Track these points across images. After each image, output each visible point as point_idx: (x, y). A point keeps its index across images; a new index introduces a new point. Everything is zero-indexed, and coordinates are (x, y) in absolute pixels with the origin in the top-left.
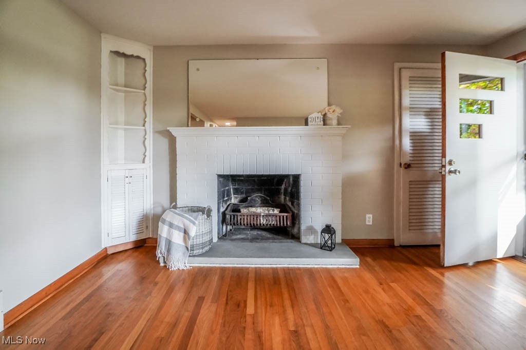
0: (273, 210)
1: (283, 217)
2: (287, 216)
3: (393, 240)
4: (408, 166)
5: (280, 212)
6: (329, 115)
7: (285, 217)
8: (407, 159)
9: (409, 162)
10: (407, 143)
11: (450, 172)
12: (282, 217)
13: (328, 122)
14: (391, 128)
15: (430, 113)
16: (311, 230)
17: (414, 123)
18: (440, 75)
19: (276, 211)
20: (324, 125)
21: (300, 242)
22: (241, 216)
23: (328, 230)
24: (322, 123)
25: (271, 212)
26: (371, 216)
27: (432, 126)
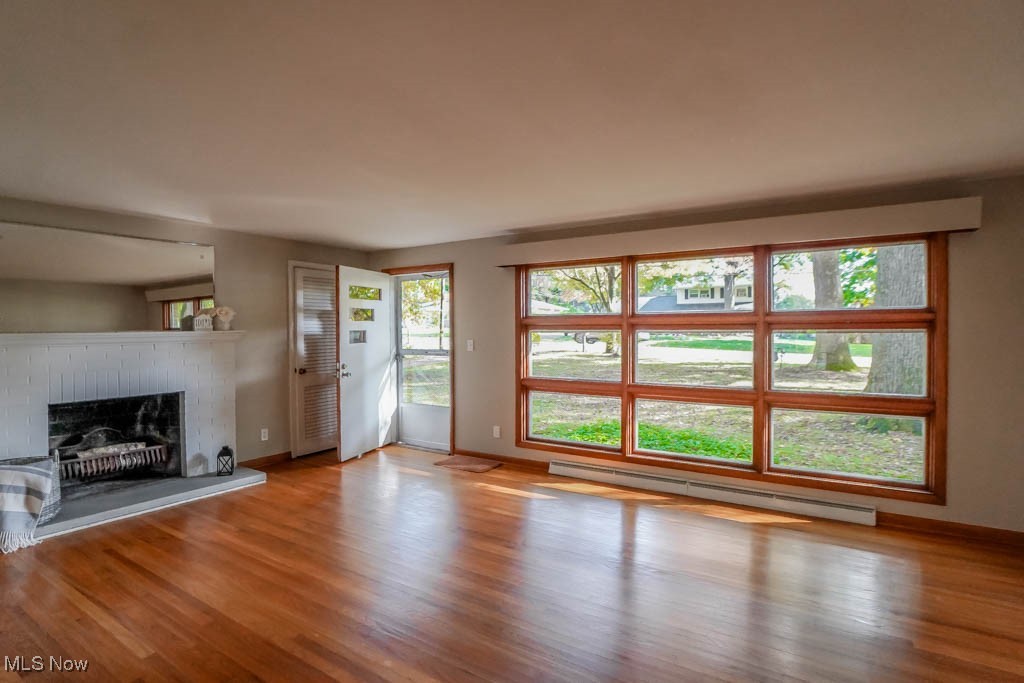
0: (136, 446)
1: (155, 451)
2: (160, 450)
3: (290, 453)
4: (303, 371)
5: (147, 446)
6: (222, 318)
7: (158, 451)
8: (302, 363)
9: (303, 367)
10: (301, 347)
11: (343, 375)
12: (152, 452)
13: (219, 326)
14: (286, 331)
15: (322, 315)
16: (200, 459)
17: (309, 326)
18: (334, 277)
19: (141, 446)
20: (214, 329)
21: (185, 477)
22: (79, 463)
23: (226, 451)
24: (211, 327)
25: (133, 448)
26: (267, 430)
27: (324, 328)
